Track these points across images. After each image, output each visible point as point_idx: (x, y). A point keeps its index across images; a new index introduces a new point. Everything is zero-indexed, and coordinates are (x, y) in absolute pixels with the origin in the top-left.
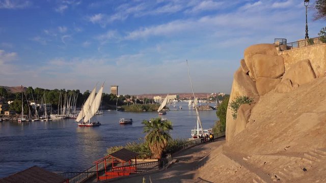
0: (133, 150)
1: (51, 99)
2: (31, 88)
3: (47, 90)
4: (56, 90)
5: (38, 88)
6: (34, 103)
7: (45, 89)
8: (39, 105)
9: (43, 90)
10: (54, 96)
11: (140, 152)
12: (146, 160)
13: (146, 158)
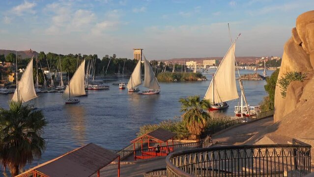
0: (168, 130)
1: (67, 67)
2: (43, 53)
3: (61, 55)
4: (70, 56)
5: (50, 53)
6: (48, 72)
7: (58, 54)
8: (53, 73)
9: (56, 55)
10: (70, 63)
11: (175, 132)
12: (182, 141)
13: (182, 139)
